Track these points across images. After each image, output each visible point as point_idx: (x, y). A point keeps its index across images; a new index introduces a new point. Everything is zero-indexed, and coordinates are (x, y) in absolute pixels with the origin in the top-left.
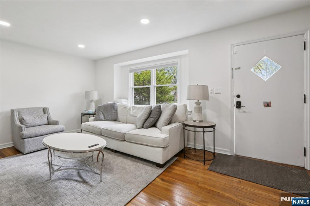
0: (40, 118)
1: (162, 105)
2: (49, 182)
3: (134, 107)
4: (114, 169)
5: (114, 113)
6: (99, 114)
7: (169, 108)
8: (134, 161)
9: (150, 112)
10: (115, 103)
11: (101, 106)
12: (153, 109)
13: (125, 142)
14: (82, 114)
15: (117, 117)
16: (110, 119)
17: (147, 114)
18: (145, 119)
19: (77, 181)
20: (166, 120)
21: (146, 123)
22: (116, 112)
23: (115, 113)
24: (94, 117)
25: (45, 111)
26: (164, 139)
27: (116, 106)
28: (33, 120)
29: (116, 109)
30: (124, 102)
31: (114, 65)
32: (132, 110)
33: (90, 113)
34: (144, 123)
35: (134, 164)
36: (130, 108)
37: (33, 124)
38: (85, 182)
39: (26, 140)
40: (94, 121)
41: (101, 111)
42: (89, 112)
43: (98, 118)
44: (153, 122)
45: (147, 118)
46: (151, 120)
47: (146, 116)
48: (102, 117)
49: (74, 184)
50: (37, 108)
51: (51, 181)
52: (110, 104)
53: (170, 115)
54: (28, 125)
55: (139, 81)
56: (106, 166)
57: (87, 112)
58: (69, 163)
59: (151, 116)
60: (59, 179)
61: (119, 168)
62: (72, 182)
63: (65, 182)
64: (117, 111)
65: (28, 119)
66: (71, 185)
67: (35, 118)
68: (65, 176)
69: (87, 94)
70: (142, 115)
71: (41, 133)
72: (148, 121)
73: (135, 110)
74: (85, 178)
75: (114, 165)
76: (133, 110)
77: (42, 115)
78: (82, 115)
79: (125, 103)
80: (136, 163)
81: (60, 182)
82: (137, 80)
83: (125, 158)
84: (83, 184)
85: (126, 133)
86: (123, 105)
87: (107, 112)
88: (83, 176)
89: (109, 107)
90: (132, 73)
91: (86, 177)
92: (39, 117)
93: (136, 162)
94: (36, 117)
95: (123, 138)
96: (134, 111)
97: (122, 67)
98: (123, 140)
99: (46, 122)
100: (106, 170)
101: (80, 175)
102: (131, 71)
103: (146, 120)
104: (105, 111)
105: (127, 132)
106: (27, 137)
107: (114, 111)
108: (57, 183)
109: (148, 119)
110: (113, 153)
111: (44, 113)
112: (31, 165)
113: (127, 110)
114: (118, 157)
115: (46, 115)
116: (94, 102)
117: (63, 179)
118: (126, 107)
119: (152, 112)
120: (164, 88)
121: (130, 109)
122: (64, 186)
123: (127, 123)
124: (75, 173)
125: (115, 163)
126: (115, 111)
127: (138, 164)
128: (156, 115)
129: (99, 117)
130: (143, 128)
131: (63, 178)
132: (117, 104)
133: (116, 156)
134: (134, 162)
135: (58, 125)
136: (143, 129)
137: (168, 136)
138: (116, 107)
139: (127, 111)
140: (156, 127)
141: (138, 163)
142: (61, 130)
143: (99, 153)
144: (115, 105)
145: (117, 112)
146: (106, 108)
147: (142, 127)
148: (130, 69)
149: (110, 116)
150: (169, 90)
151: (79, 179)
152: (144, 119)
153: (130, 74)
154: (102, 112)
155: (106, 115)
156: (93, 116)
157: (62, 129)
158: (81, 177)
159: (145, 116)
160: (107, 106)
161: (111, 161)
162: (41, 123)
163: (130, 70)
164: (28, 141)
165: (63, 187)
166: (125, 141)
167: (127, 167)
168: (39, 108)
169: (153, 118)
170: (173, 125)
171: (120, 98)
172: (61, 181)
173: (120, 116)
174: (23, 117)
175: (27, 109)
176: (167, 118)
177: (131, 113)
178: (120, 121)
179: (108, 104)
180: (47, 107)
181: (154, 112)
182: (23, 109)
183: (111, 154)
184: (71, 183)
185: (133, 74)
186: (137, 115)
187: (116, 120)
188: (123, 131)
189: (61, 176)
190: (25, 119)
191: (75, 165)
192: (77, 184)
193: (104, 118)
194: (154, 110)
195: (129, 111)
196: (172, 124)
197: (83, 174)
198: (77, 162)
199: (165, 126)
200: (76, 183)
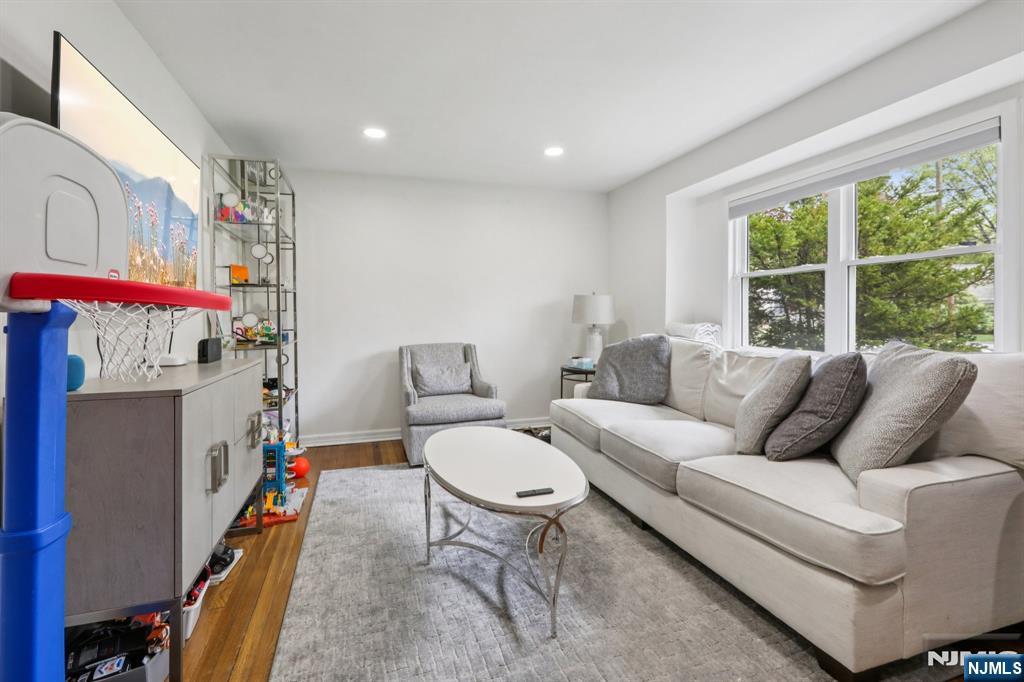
0: (454, 374)
1: (872, 356)
2: (421, 572)
3: (736, 357)
4: (619, 600)
5: (655, 376)
6: (605, 375)
7: (914, 372)
8: (708, 595)
9: (801, 386)
10: (661, 339)
11: (613, 347)
12: (818, 374)
13: (677, 502)
14: (563, 370)
15: (668, 391)
16: (641, 396)
17: (785, 392)
18: (773, 416)
19: (486, 599)
20: (890, 435)
21: (777, 432)
22: (666, 371)
23: (660, 374)
24: (589, 384)
25: (467, 353)
26: (868, 543)
27: (666, 348)
28: (437, 376)
29: (665, 361)
30: (702, 335)
31: (668, 196)
32: (725, 368)
33: (584, 368)
34: (770, 433)
35: (705, 607)
36: (718, 359)
37: (437, 389)
38: (504, 614)
39: (414, 429)
40: (589, 396)
41: (611, 364)
42: (581, 363)
43: (600, 389)
44: (814, 436)
45: (784, 411)
46: (804, 424)
47: (779, 401)
48: (613, 386)
49: (474, 609)
50: (450, 344)
51: (428, 570)
52: (645, 339)
53: (922, 411)
54: (426, 388)
55: (779, 247)
56: (591, 575)
57: (575, 363)
58: (492, 525)
59: (807, 405)
60: (447, 572)
61: (639, 602)
62: (472, 596)
63: (455, 589)
64: (668, 367)
65: (429, 373)
66: (468, 607)
67: (443, 372)
68: (464, 567)
69: (579, 306)
70: (758, 397)
71: (444, 417)
72: (787, 426)
73: (740, 371)
74: (512, 597)
75: (620, 582)
76: (731, 368)
77: (459, 366)
78: (564, 373)
79: (707, 339)
80: (715, 606)
81: (445, 584)
82: (768, 248)
83: (674, 568)
84: (497, 620)
85: (682, 463)
86: (695, 348)
87: (633, 370)
88: (509, 589)
89: (641, 352)
90: (738, 220)
91: (516, 594)
92: (452, 371)
93: (718, 601)
94: (445, 370)
95: (668, 479)
96: (734, 374)
97: (701, 200)
98: (669, 488)
99: (466, 386)
100: (585, 592)
101: (503, 581)
102: (734, 212)
103: (780, 419)
104: (626, 365)
105: (685, 460)
106: (416, 422)
107: (655, 367)
108: (436, 585)
109: (791, 419)
110: (635, 526)
111: (466, 361)
112: (410, 502)
113: (709, 366)
114: (650, 554)
115: (469, 364)
116: (600, 333)
117: (455, 576)
118: (703, 356)
119: (813, 388)
120: (913, 272)
121: (718, 366)
122: (450, 604)
123: (705, 420)
124: (492, 567)
125: (630, 575)
126: (662, 369)
127: (726, 615)
128: (831, 403)
129: (603, 386)
130: (762, 452)
131: (457, 571)
132: (672, 339)
133: (640, 547)
134: (709, 600)
135: (492, 397)
136: (762, 459)
137: (898, 525)
138: (666, 354)
139: (709, 372)
140: (833, 460)
141: (724, 607)
142: (497, 415)
143: (547, 528)
144: (664, 346)
145: (669, 374)
146: (631, 357)
147: (758, 450)
148: (732, 205)
149: (640, 385)
150: (952, 279)
151: (494, 596)
152: (769, 412)
153: (731, 223)
154: (614, 367)
155: (627, 382)
156: (586, 381)
157: (497, 411)
158: (501, 591)
159: (775, 404)
160: (634, 347)
161: (617, 561)
162: (455, 389)
163: (730, 209)
164: (419, 433)
165: (445, 604)
166: (675, 493)
167: (671, 612)
168: (456, 345)
169: (813, 417)
170: (946, 472)
171: (692, 320)
172: (450, 581)
173: (679, 390)
174: (419, 366)
175: (429, 346)
176: (894, 425)
177: (721, 381)
178: (679, 408)
179: (639, 341)
180: (472, 343)
181: (821, 386)
182: (420, 347)
183: (625, 529)
184: (468, 601)
185: (743, 223)
186: (742, 394)
187: (661, 400)
188: (671, 454)
189: (454, 563)
190: (421, 373)
191: (502, 537)
192: (480, 612)
193: (621, 390)
194: (822, 379)
195: (715, 372)
196: (938, 464)
197: (511, 581)
198: (511, 529)
199: (886, 467)
200: (480, 606)
